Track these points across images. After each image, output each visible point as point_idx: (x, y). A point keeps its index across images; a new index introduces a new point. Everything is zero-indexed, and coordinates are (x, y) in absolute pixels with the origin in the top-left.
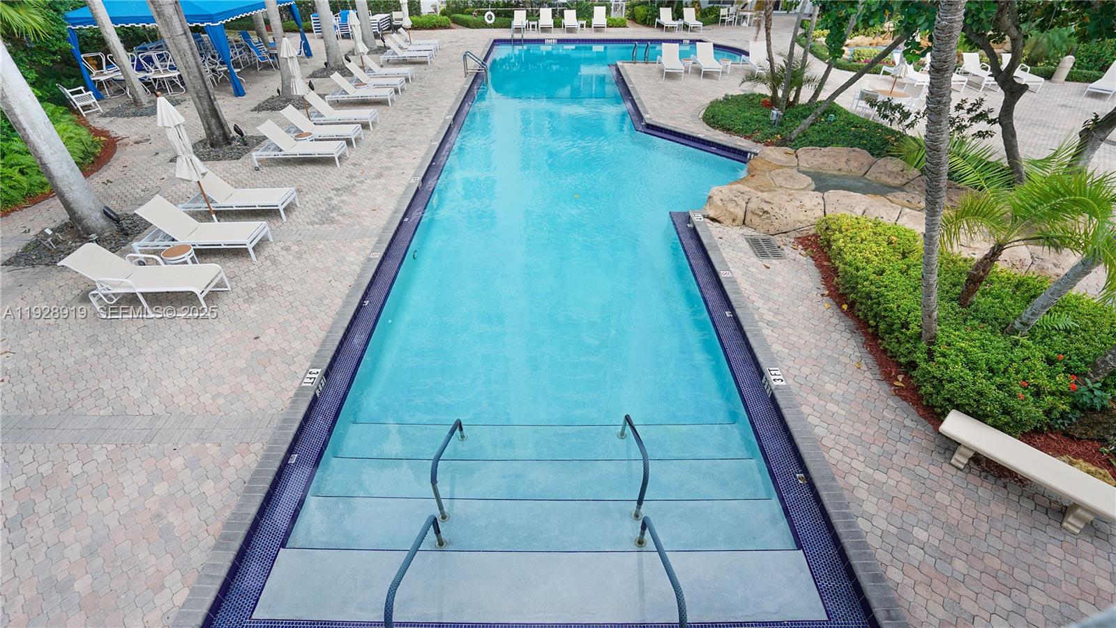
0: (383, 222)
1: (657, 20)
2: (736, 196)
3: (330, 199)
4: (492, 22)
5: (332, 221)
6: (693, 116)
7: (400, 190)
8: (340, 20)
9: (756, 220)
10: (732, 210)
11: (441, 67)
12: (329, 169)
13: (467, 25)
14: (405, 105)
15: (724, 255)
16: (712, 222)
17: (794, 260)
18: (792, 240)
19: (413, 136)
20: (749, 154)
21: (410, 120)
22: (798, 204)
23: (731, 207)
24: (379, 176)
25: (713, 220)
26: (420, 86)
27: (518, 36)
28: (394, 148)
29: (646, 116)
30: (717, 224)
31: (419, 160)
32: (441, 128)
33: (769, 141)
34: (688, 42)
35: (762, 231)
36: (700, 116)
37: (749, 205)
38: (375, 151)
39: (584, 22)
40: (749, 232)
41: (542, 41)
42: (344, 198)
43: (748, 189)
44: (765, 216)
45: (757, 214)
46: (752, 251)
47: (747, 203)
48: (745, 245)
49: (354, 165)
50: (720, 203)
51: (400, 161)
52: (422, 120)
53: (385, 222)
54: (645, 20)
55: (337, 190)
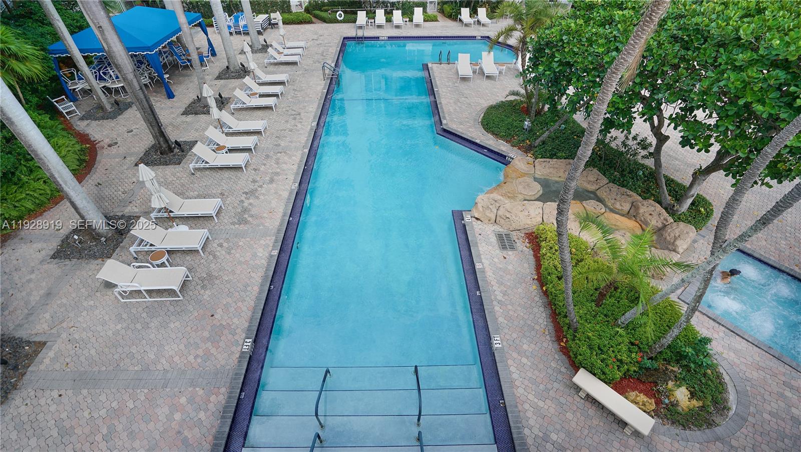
0: (277, 223)
1: (459, 16)
2: (491, 204)
3: (242, 201)
4: (342, 18)
5: (246, 222)
6: (475, 120)
7: (285, 194)
8: (234, 21)
9: (502, 221)
10: (488, 215)
11: (307, 68)
12: (239, 174)
13: (324, 20)
14: (284, 109)
15: (480, 249)
16: (476, 221)
17: (522, 251)
18: (523, 235)
19: (291, 142)
20: (507, 157)
21: (288, 126)
22: (527, 213)
23: (488, 213)
24: (272, 181)
25: (477, 219)
26: (294, 90)
27: (360, 33)
28: (279, 154)
29: (444, 122)
30: (479, 222)
31: (296, 166)
32: (310, 134)
33: (521, 145)
34: (480, 38)
35: (506, 228)
36: (480, 120)
37: (499, 212)
38: (267, 156)
39: (408, 20)
40: (498, 228)
41: (377, 38)
42: (251, 201)
43: (500, 197)
44: (507, 220)
45: (503, 218)
46: (497, 245)
47: (498, 210)
48: (494, 239)
49: (255, 170)
50: (481, 209)
51: (284, 166)
52: (296, 126)
53: (278, 224)
54: (451, 15)
55: (246, 193)
